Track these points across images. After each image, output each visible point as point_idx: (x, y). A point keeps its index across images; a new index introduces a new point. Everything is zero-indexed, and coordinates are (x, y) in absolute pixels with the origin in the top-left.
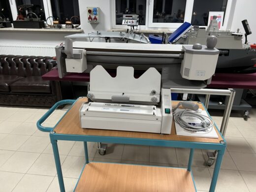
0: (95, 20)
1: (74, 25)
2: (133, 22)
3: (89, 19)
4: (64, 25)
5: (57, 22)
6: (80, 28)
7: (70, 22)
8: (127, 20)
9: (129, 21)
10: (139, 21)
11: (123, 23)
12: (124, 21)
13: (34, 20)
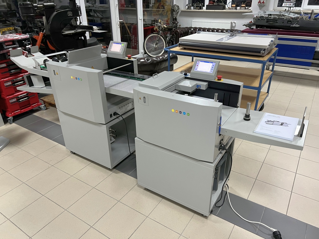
0: (263, 3)
1: (246, 7)
2: (290, 4)
3: (259, 3)
4: (238, 8)
5: (235, 5)
6: (250, 10)
7: (244, 5)
8: (286, 3)
9: (288, 3)
10: (295, 4)
11: (283, 5)
12: (284, 4)
13: (220, 4)
